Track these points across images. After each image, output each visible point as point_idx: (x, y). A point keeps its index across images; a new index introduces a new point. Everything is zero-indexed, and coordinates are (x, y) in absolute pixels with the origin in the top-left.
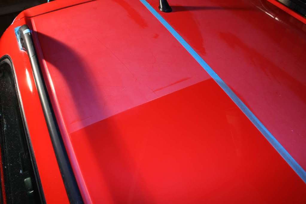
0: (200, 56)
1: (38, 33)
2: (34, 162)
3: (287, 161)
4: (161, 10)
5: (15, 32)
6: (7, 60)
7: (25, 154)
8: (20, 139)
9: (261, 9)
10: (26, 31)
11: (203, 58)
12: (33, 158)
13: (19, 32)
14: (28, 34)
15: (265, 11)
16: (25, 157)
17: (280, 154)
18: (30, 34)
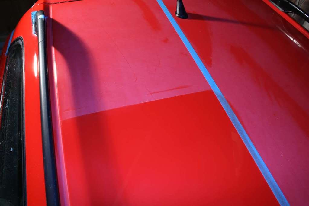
0: (206, 66)
1: (53, 20)
2: (23, 141)
3: (269, 184)
4: (177, 16)
5: (32, 16)
6: (20, 42)
7: (18, 133)
8: (17, 118)
9: (281, 30)
10: (41, 17)
11: (207, 69)
12: (23, 138)
13: (35, 17)
14: (42, 19)
15: (284, 32)
16: (17, 136)
17: (264, 176)
18: (43, 20)
